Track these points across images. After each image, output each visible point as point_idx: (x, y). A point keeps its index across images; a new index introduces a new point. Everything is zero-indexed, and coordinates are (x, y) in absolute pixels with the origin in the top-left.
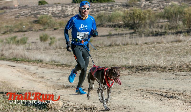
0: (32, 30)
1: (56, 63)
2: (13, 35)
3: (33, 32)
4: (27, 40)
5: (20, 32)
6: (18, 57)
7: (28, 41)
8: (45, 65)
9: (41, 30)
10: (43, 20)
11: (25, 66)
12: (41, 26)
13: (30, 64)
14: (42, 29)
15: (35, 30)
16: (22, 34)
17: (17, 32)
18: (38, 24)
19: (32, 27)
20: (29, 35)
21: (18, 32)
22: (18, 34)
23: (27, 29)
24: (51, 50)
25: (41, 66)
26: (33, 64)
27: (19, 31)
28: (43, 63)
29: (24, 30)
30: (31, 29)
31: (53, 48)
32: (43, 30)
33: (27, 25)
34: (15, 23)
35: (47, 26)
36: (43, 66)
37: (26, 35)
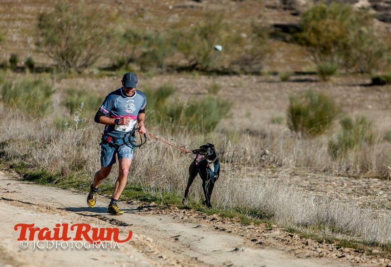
0: (257, 73)
1: (339, 236)
2: (156, 82)
3: (259, 82)
4: (222, 114)
5: (196, 74)
6: (152, 185)
7: (224, 123)
8: (282, 237)
9: (303, 77)
10: (321, 27)
11: (178, 228)
12: (310, 59)
13: (207, 220)
14: (311, 73)
15: (275, 74)
16: (204, 81)
17: (181, 69)
18: (296, 48)
19: (262, 56)
20: (239, 93)
21: (185, 73)
22: (181, 81)
23: (233, 63)
24: (334, 178)
25: (259, 241)
26: (220, 225)
27: (190, 69)
28: (274, 226)
29: (215, 64)
30: (255, 67)
31: (348, 169)
32: (313, 78)
33: (238, 41)
34: (174, 26)
35: (338, 59)
36: (271, 240)
37: (220, 92)
